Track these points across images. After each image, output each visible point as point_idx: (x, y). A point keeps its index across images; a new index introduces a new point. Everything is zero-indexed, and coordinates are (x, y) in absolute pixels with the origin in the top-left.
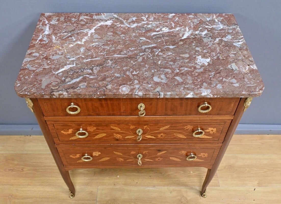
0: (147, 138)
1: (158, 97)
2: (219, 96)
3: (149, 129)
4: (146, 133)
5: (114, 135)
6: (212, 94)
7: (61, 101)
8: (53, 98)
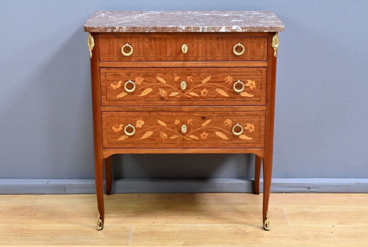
0: (190, 95)
1: (198, 31)
2: (247, 31)
3: (192, 81)
4: (189, 88)
5: (159, 91)
6: (241, 28)
7: (118, 41)
8: (113, 32)
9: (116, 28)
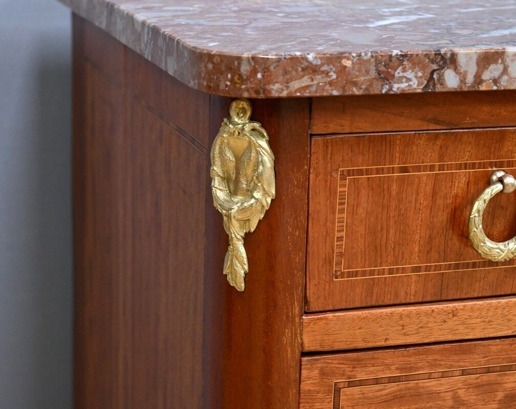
7: (441, 158)
8: (439, 89)
9: (462, 61)
